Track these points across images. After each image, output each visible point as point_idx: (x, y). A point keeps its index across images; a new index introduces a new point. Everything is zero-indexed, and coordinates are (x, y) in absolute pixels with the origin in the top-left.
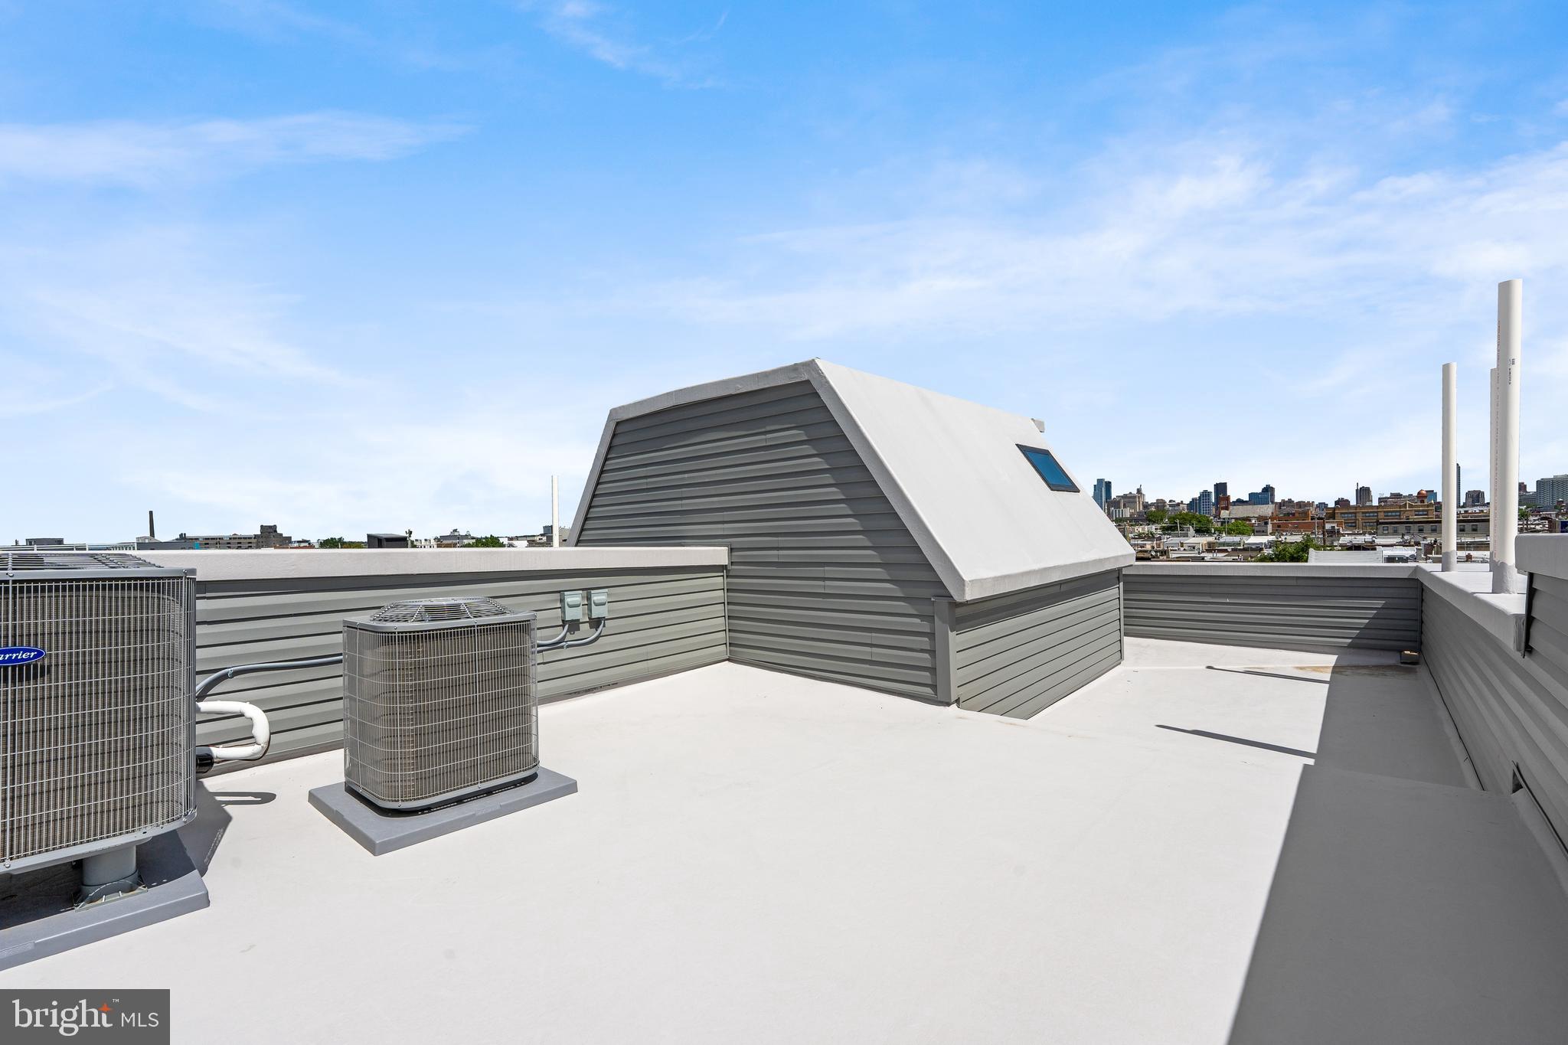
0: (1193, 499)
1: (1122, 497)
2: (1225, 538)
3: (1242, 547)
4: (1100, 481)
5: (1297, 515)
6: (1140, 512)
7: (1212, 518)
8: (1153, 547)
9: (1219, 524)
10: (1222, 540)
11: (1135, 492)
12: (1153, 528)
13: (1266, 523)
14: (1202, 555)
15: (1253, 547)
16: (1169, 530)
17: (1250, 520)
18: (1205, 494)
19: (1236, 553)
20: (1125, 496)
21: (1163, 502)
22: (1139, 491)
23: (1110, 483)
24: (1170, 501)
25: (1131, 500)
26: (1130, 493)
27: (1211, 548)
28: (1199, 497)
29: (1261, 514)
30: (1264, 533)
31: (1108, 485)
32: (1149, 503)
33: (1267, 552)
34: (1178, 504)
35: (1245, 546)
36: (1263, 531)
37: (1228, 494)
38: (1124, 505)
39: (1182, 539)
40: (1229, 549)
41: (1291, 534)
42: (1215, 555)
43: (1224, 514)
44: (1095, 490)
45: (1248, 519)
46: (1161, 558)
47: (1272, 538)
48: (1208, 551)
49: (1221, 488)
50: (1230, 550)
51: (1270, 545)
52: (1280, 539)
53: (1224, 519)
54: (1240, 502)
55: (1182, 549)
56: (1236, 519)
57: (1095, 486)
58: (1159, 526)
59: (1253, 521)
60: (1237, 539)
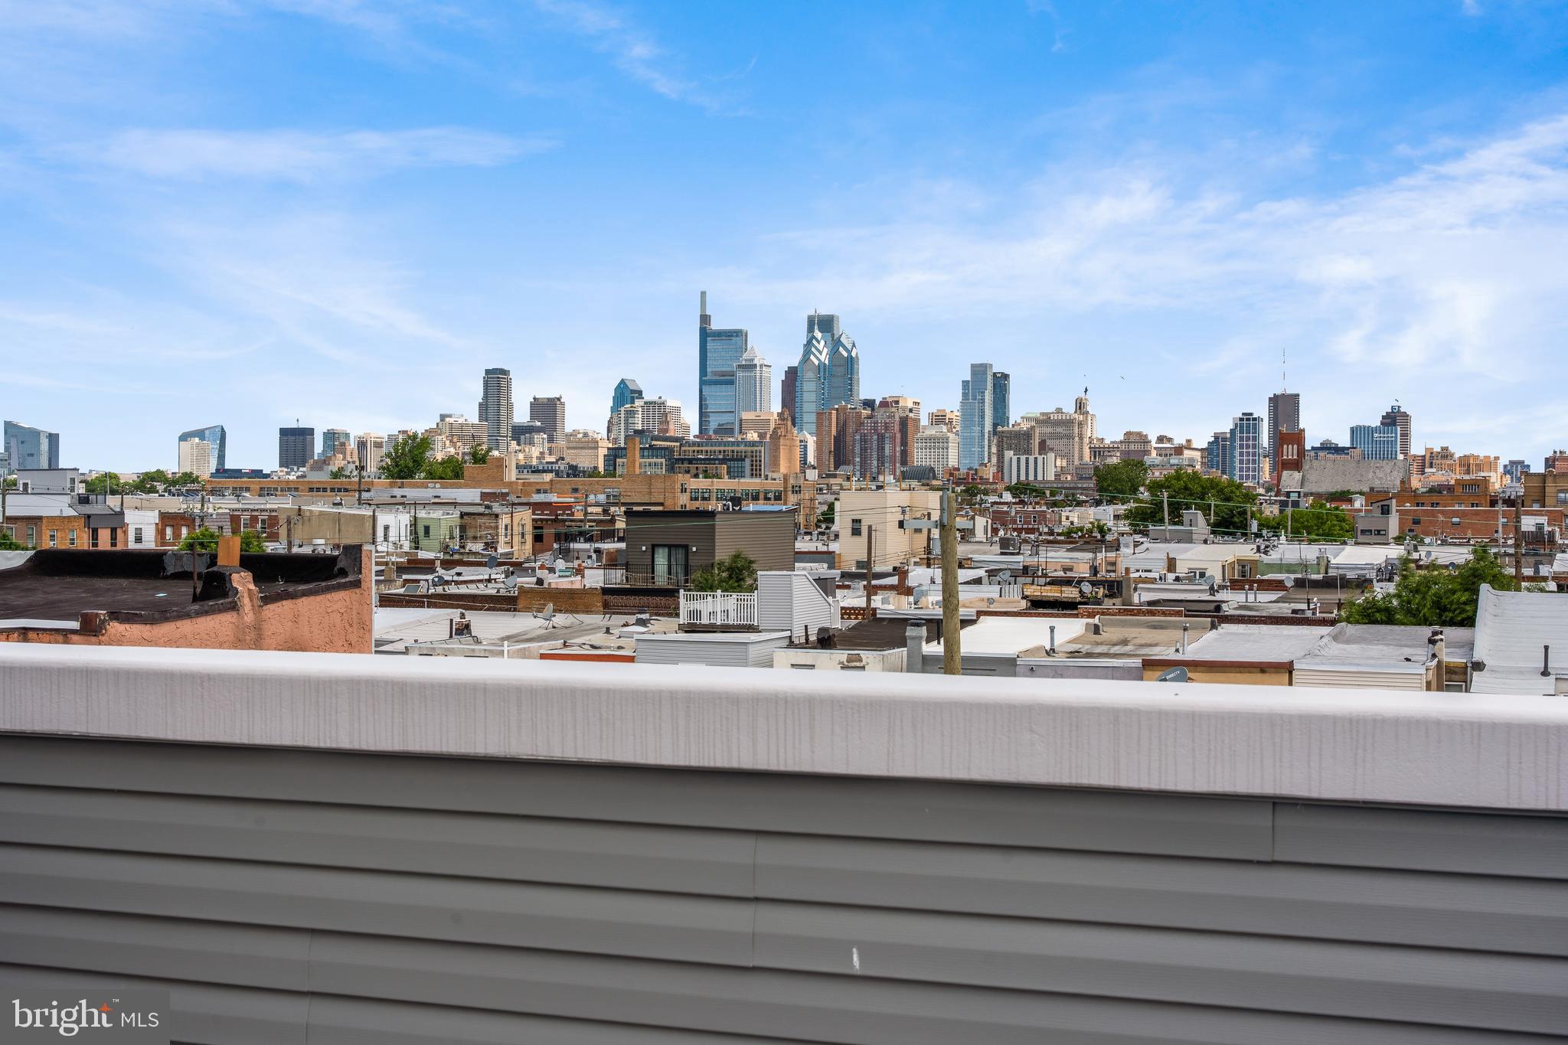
0: (1216, 437)
1: (1037, 421)
2: (1287, 551)
3: (1320, 577)
4: (979, 371)
5: (1459, 490)
6: (1083, 466)
7: (1261, 491)
8: (1095, 570)
9: (1276, 509)
10: (1274, 556)
11: (1069, 409)
12: (1106, 514)
13: (1385, 511)
14: (1219, 597)
15: (1351, 575)
16: (1143, 520)
17: (1350, 501)
18: (1247, 423)
19: (1302, 595)
20: (1045, 420)
21: (1143, 440)
22: (1080, 405)
23: (1006, 377)
24: (1161, 439)
25: (1059, 430)
26: (1059, 411)
27: (1243, 577)
28: (1232, 432)
29: (1377, 484)
30: (1377, 536)
31: (1001, 382)
32: (1107, 442)
33: (1381, 590)
34: (1179, 450)
35: (1332, 573)
36: (1378, 532)
37: (1301, 426)
38: (1042, 444)
39: (1174, 549)
40: (1289, 579)
41: (1444, 543)
42: (1251, 598)
43: (1291, 480)
44: (965, 395)
45: (1344, 496)
46: (1108, 604)
47: (1395, 552)
48: (1236, 585)
49: (1285, 406)
50: (1289, 584)
51: (1387, 573)
52: (1415, 556)
53: (1288, 494)
54: (1328, 448)
55: (1171, 576)
56: (1318, 496)
57: (965, 383)
58: (1121, 508)
59: (1357, 505)
60: (1310, 552)
